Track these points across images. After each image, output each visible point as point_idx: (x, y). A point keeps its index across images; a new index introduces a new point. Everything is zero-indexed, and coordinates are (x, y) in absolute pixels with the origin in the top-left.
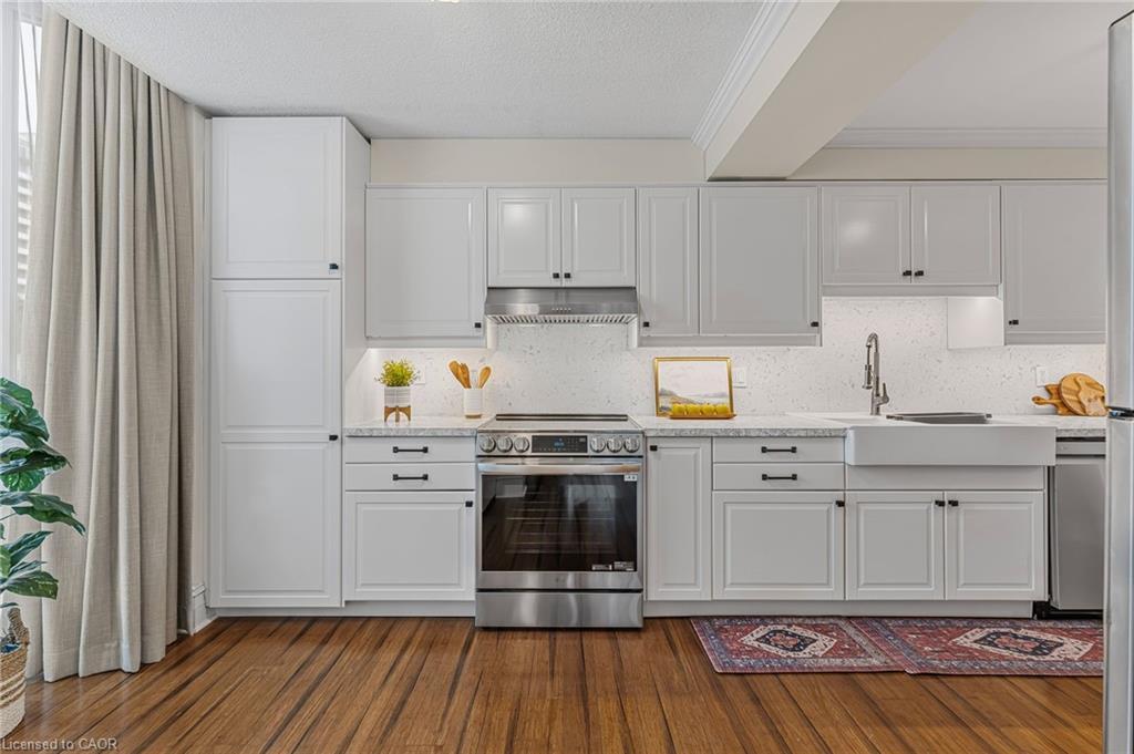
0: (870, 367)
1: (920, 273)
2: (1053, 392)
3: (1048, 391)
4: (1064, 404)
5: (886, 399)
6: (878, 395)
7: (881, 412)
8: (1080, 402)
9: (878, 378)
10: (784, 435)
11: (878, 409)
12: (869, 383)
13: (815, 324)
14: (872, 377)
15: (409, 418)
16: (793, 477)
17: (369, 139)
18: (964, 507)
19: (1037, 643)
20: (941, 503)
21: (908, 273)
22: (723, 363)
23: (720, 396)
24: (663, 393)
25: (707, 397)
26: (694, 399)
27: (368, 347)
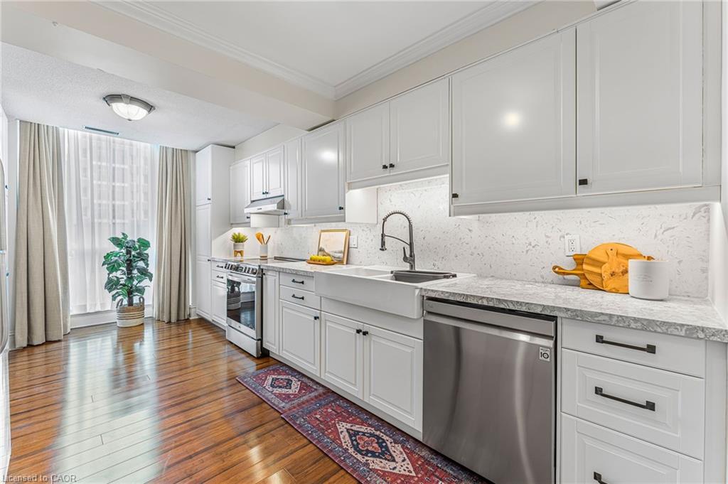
2: (579, 262)
3: (576, 260)
4: (586, 277)
6: (411, 256)
8: (601, 274)
15: (242, 255)
16: (303, 298)
17: (234, 147)
18: (373, 338)
19: (380, 451)
20: (358, 331)
21: (385, 167)
22: (344, 233)
23: (340, 252)
24: (321, 250)
25: (335, 252)
26: (331, 254)
27: (232, 228)
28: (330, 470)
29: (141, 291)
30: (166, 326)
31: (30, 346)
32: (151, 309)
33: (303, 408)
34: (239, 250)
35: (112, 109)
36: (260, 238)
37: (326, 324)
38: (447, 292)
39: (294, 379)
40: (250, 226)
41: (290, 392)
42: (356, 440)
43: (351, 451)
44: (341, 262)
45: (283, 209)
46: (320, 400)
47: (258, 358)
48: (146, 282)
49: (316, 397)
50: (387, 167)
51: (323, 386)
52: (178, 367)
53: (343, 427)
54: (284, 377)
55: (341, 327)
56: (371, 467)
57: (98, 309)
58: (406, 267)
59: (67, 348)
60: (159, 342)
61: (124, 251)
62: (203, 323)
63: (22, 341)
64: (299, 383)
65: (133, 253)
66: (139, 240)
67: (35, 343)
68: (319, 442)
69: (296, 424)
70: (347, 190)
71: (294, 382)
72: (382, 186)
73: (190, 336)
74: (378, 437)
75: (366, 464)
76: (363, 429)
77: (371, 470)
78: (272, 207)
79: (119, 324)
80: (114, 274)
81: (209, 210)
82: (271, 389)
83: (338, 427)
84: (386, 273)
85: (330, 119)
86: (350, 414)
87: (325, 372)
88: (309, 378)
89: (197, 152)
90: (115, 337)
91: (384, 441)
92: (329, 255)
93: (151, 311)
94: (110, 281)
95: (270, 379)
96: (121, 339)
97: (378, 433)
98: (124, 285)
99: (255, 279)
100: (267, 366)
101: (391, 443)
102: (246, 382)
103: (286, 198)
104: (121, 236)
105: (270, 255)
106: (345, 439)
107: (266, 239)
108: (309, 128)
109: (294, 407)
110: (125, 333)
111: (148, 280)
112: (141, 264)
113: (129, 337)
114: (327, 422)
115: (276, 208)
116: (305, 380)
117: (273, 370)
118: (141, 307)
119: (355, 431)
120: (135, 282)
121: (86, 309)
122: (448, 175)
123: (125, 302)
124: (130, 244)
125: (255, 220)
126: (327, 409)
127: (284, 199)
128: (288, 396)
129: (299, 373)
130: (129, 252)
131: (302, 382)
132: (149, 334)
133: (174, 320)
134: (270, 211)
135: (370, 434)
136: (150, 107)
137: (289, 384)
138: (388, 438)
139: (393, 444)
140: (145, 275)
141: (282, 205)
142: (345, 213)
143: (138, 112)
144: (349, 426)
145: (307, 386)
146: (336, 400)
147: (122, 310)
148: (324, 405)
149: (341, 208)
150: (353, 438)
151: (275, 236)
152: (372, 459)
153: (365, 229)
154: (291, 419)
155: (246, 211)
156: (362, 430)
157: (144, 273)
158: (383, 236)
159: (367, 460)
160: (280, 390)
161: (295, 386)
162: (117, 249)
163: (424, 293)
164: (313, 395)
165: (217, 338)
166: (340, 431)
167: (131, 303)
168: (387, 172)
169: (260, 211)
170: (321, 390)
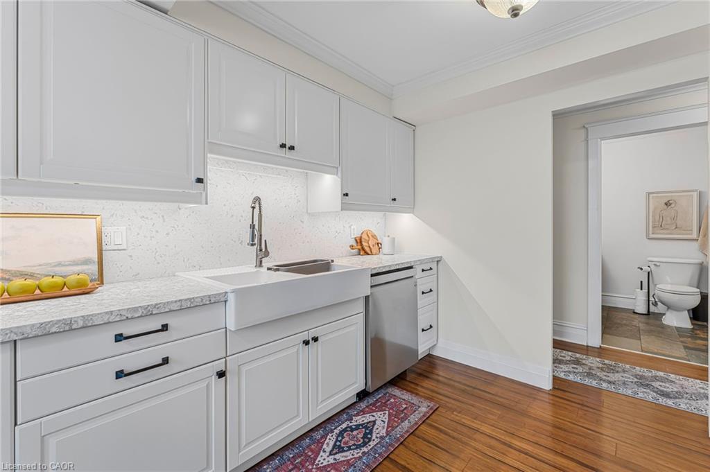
0: (254, 226)
1: (292, 148)
2: (358, 241)
3: (356, 240)
4: (363, 249)
5: (267, 254)
6: (261, 250)
7: (263, 264)
8: (369, 247)
9: (261, 235)
10: (148, 313)
11: (261, 261)
12: (253, 240)
13: (200, 181)
14: (256, 236)
16: (165, 363)
20: (306, 343)
23: (86, 262)
37: (240, 373)
42: (349, 447)
43: (365, 449)
53: (324, 459)
56: (385, 435)
75: (382, 438)
106: (347, 456)
150: (346, 449)
152: (374, 435)
159: (377, 437)
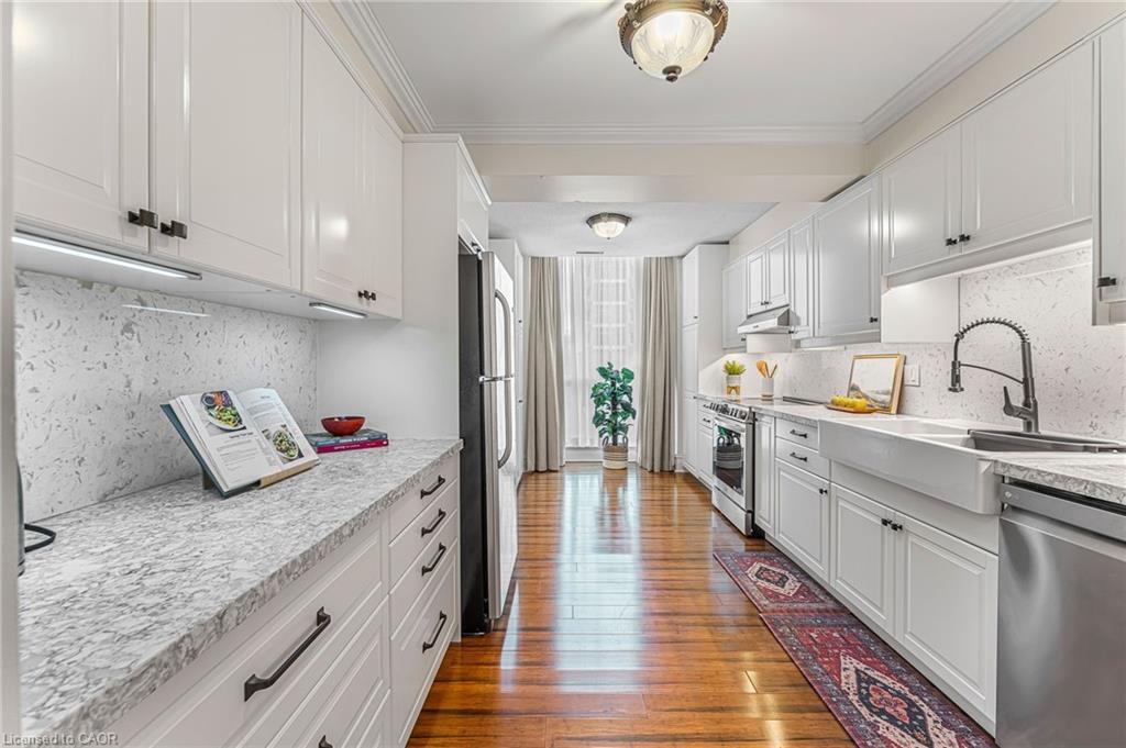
1: (964, 238)
13: (874, 320)
15: (738, 393)
16: (805, 459)
17: (727, 243)
18: (911, 539)
19: (907, 722)
20: (885, 522)
21: (950, 242)
22: (895, 360)
23: (886, 393)
24: (853, 388)
25: (877, 393)
26: (870, 395)
27: (725, 354)
28: (810, 703)
29: (625, 429)
30: (648, 475)
31: (537, 471)
32: (634, 452)
33: (793, 616)
34: (734, 385)
35: (594, 231)
36: (762, 368)
37: (837, 506)
38: (1050, 474)
39: (791, 577)
40: (745, 352)
41: (781, 591)
42: (867, 689)
43: (853, 698)
44: (885, 409)
45: (788, 325)
46: (825, 617)
47: (748, 537)
48: (629, 420)
49: (819, 611)
50: (955, 242)
51: (836, 601)
52: (650, 522)
53: (850, 665)
54: (778, 570)
55: (859, 510)
56: (880, 732)
57: (588, 445)
58: (1017, 425)
59: (562, 479)
60: (642, 490)
61: (609, 382)
62: (689, 478)
63: (531, 467)
64: (799, 585)
65: (618, 385)
66: (624, 370)
67: (540, 470)
68: (804, 665)
69: (777, 631)
70: (883, 287)
71: (790, 581)
72: (965, 272)
73: (676, 491)
74: (912, 704)
75: (874, 726)
76: (888, 681)
77: (879, 736)
78: (772, 323)
79: (605, 464)
80: (601, 407)
81: (696, 332)
82: (755, 579)
83: (843, 661)
84: (961, 432)
85: (855, 177)
86: (870, 653)
87: (836, 578)
88: (816, 583)
89: (683, 257)
90: (602, 477)
91: (922, 713)
92: (867, 397)
93: (634, 455)
94: (597, 415)
95: (757, 566)
96: (606, 481)
97: (915, 698)
98: (609, 421)
99: (744, 426)
100: (759, 551)
101: (935, 722)
102: (724, 561)
103: (792, 309)
104: (606, 366)
105: (777, 393)
106: (849, 680)
107: (771, 369)
108: (824, 196)
109: (781, 611)
110: (609, 475)
111: (630, 417)
112: (625, 398)
113: (615, 480)
114: (826, 648)
115: (776, 325)
116: (807, 582)
117: (765, 558)
118: (625, 449)
119: (869, 677)
120: (619, 419)
121: (577, 443)
122: (1089, 242)
123: (610, 441)
124: (614, 376)
125: (754, 343)
126: (833, 631)
127: (788, 310)
128: (776, 595)
129: (803, 572)
130: (613, 385)
131: (803, 584)
132: (632, 480)
133: (657, 470)
134: (771, 329)
135: (899, 693)
136: (626, 219)
137: (782, 581)
138: (931, 713)
139: (939, 726)
140: (629, 412)
141: (786, 319)
142: (880, 328)
143: (617, 227)
144: (862, 667)
145: (809, 591)
146: (853, 626)
147: (607, 449)
148: (829, 626)
149: (872, 320)
150: (864, 685)
151: (785, 365)
152: (887, 724)
153: (935, 352)
154: (772, 623)
155: (742, 330)
156: (884, 681)
157: (628, 409)
158: (955, 365)
159: (876, 721)
160: (767, 584)
161: (791, 586)
162: (603, 381)
163: (1001, 471)
164: (815, 606)
165: (703, 501)
166: (843, 666)
167: (615, 443)
168: (956, 251)
169: (756, 330)
170: (831, 605)
